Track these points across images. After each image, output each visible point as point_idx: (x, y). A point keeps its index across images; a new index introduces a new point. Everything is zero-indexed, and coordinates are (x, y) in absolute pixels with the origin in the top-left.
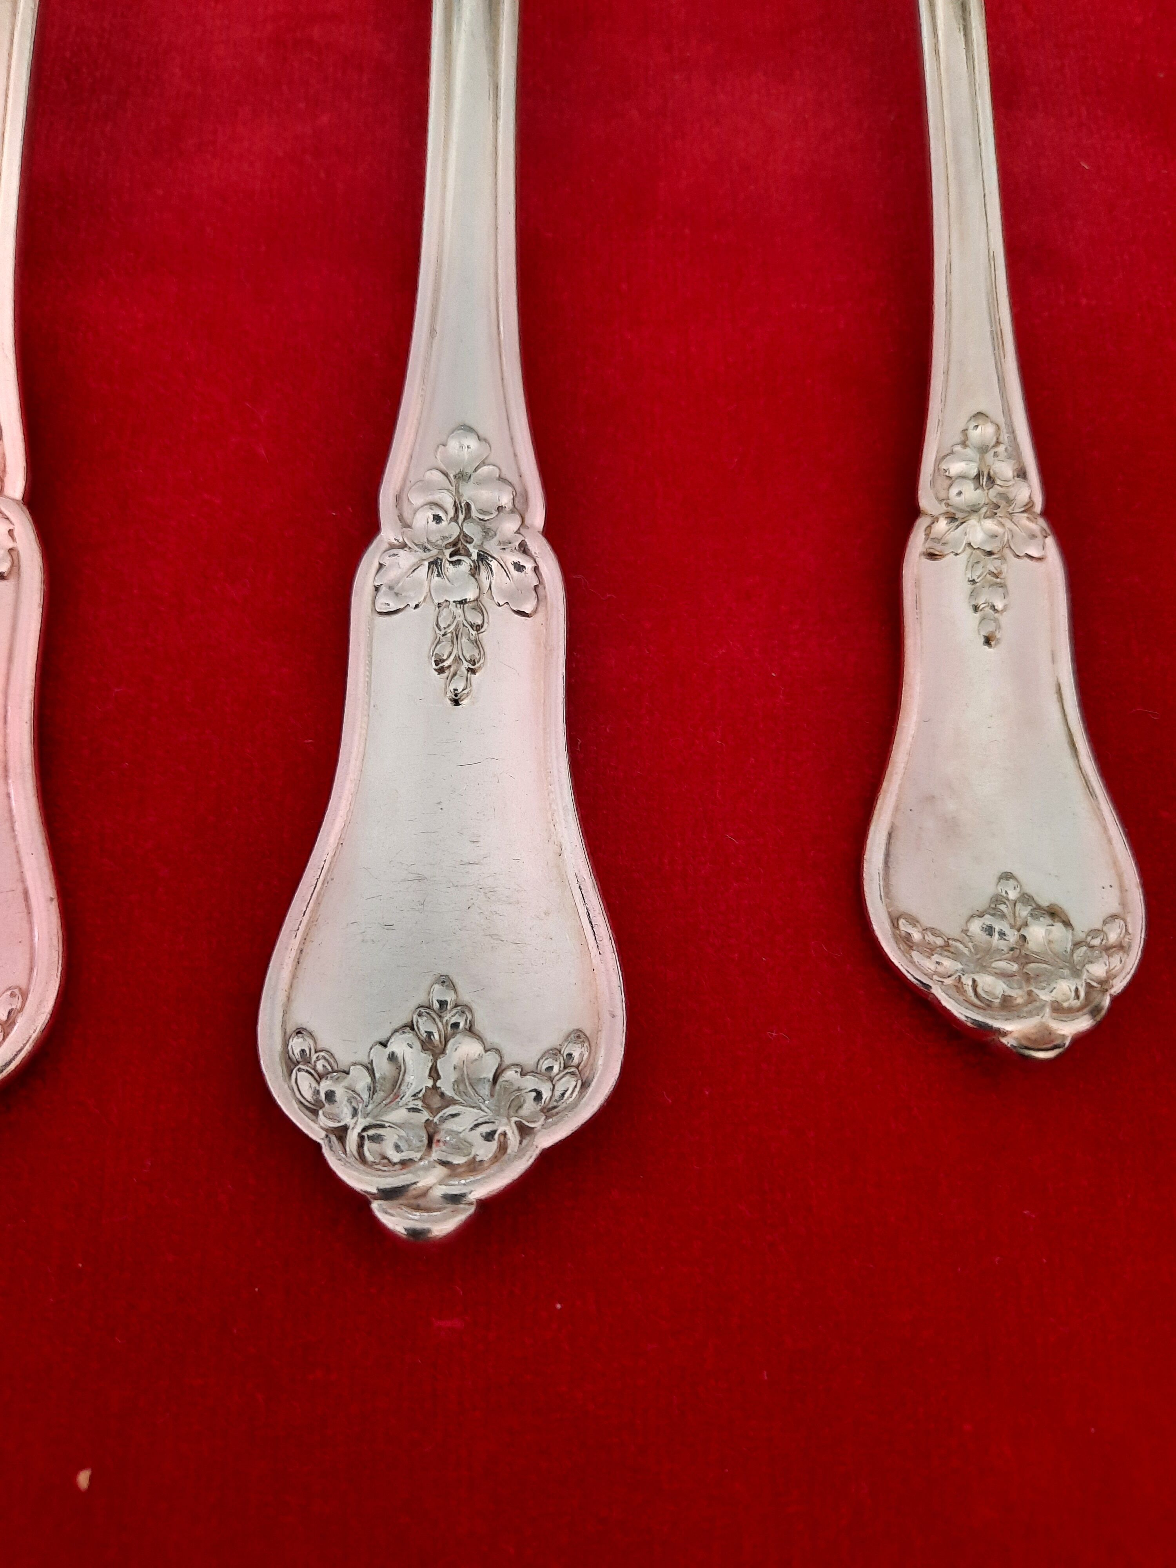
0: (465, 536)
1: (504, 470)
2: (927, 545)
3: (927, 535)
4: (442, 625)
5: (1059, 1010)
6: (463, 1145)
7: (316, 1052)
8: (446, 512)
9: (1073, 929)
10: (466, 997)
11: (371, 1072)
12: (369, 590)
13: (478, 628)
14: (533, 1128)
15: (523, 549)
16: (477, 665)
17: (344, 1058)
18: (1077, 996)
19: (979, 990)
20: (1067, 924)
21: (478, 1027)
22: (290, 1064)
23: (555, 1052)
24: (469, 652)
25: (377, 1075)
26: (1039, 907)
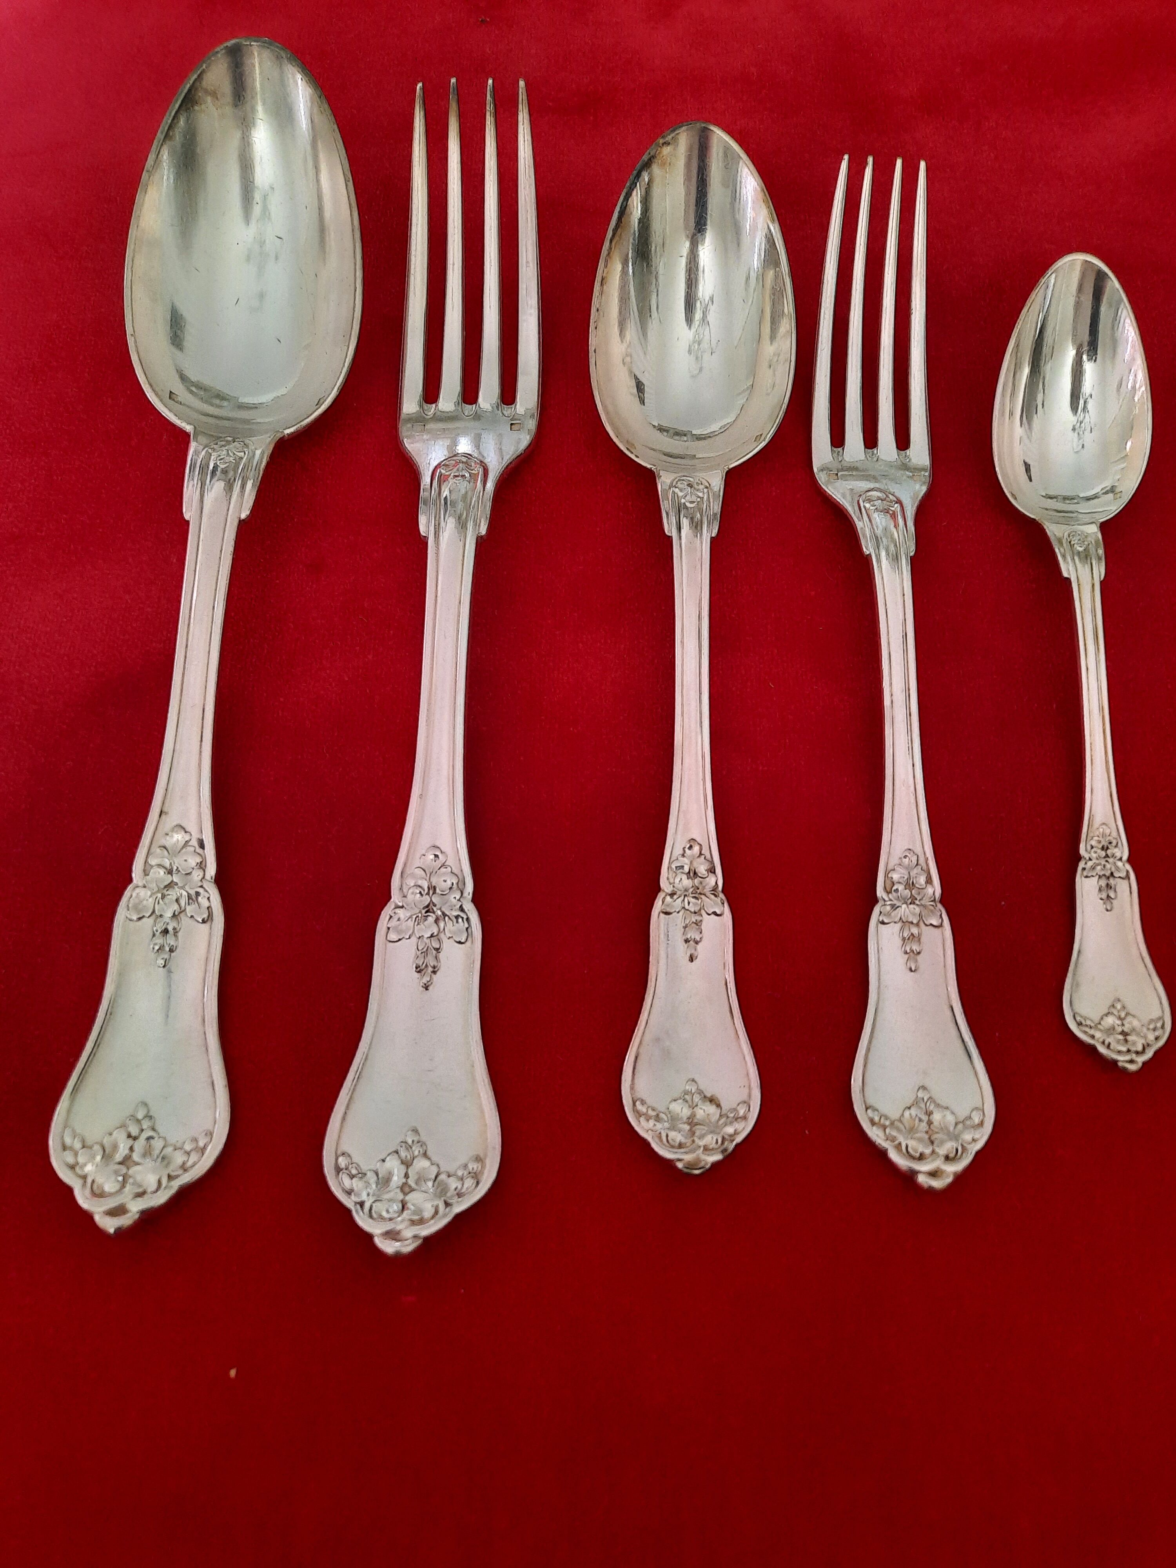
0: (433, 903)
1: (453, 869)
2: (663, 907)
3: (663, 902)
4: (420, 948)
5: (706, 1149)
6: (419, 1211)
7: (351, 1164)
8: (424, 890)
9: (721, 1109)
10: (424, 1138)
11: (377, 1175)
12: (385, 929)
13: (437, 950)
14: (452, 1203)
15: (462, 909)
16: (437, 969)
17: (364, 1168)
18: (717, 1142)
19: (670, 1139)
20: (718, 1106)
21: (428, 1153)
22: (338, 1170)
23: (465, 1166)
24: (432, 962)
25: (380, 1176)
26: (705, 1097)
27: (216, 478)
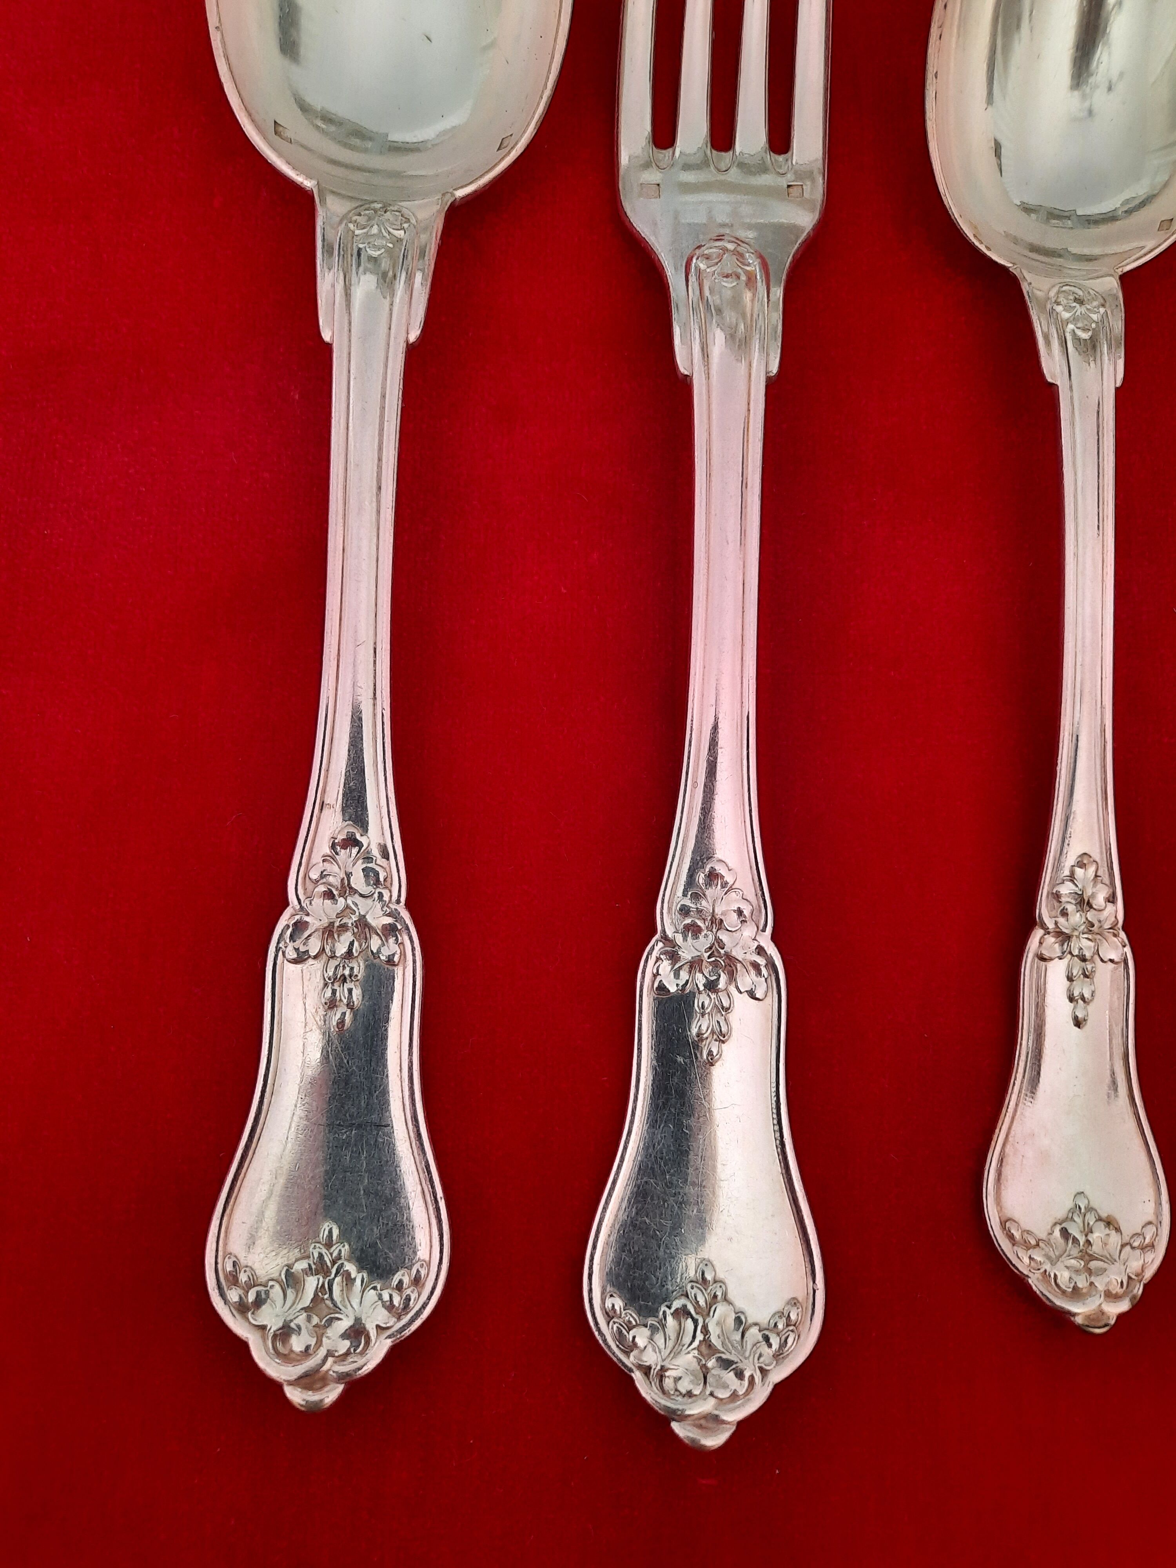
2: (1038, 952)
3: (1040, 943)
5: (1109, 1296)
7: (624, 1310)
9: (1121, 1234)
10: (721, 1275)
11: (662, 1327)
12: (649, 975)
13: (726, 1009)
14: (769, 1370)
15: (758, 951)
16: (726, 1037)
18: (1122, 1285)
19: (1059, 1281)
20: (1118, 1230)
21: (730, 1296)
22: (607, 1318)
23: (781, 1314)
24: (720, 1027)
25: (667, 1329)
26: (1100, 1217)
27: (361, 269)
